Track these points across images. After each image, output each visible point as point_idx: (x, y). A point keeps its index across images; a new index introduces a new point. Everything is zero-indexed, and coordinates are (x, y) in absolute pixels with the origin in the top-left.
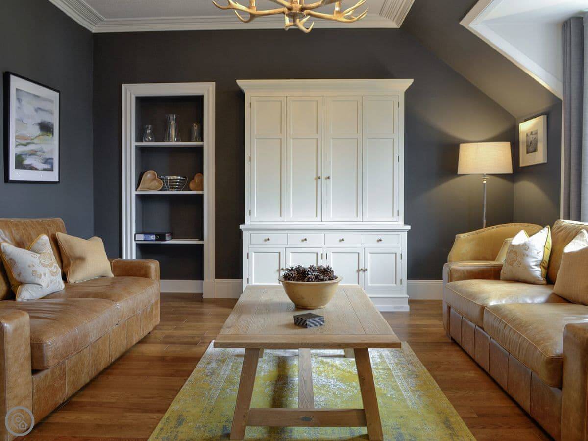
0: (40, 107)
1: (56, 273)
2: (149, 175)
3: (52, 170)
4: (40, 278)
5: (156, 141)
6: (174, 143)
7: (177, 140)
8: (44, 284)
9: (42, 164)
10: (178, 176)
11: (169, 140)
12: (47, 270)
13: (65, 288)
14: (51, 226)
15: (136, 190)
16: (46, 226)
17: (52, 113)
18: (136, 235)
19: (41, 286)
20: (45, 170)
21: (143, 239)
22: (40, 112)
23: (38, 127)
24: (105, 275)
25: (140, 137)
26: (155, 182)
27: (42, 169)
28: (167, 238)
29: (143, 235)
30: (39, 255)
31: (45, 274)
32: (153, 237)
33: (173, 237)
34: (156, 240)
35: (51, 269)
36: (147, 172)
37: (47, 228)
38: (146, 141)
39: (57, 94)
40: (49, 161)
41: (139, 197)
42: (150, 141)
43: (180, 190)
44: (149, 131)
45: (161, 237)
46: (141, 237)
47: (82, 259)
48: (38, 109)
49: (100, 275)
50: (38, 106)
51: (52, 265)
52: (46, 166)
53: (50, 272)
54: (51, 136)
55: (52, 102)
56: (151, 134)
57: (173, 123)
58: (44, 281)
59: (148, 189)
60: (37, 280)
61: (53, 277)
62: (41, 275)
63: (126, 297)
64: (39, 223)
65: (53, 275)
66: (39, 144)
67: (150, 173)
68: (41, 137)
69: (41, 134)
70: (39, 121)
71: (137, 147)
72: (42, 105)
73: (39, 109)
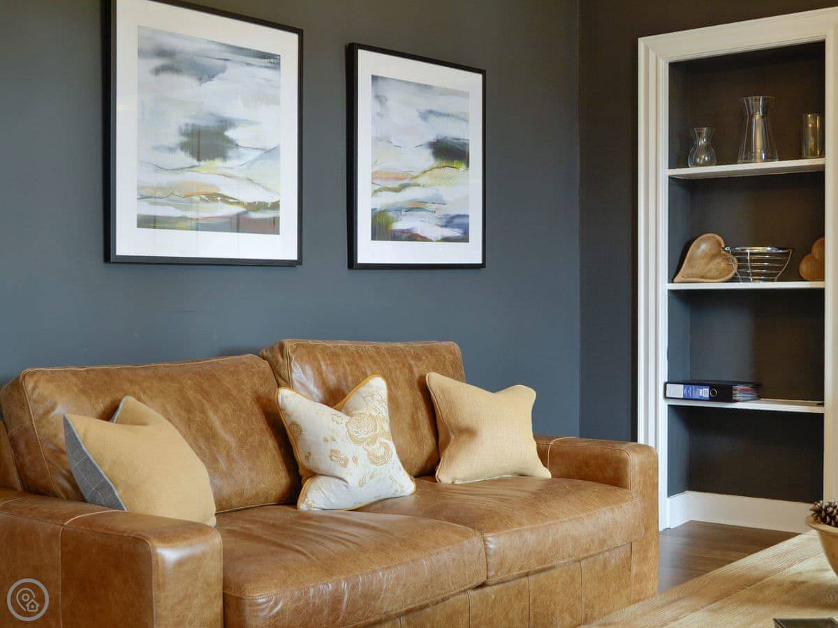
0: (435, 109)
1: (383, 457)
2: (704, 247)
3: (465, 238)
4: (345, 466)
5: (720, 162)
6: (760, 165)
7: (769, 158)
8: (353, 479)
9: (439, 228)
10: (767, 246)
11: (749, 158)
12: (361, 452)
13: (416, 492)
14: (420, 359)
15: (671, 280)
16: (409, 358)
17: (464, 118)
18: (668, 385)
19: (347, 483)
20: (446, 240)
21: (682, 397)
22: (432, 118)
23: (428, 153)
24: (528, 473)
25: (680, 155)
26: (718, 260)
27: (440, 238)
28: (738, 396)
29: (682, 386)
30: (347, 418)
31: (355, 460)
32: (704, 392)
33: (760, 391)
34: (711, 399)
35: (370, 450)
36: (699, 239)
37: (412, 362)
38: (696, 165)
39: (480, 76)
40: (457, 221)
41: (677, 297)
42: (705, 164)
43: (773, 280)
44: (702, 142)
45: (723, 391)
46: (678, 391)
47: (469, 432)
48: (427, 115)
49: (517, 470)
50: (429, 108)
51: (373, 441)
52: (449, 232)
53: (369, 455)
54: (463, 167)
55: (464, 95)
56: (707, 148)
57: (758, 117)
58: (353, 474)
59: (702, 277)
60: (339, 471)
61: (373, 467)
62: (346, 460)
63: (521, 524)
64: (393, 353)
65: (374, 463)
66: (431, 186)
67: (705, 240)
68: (436, 172)
69: (435, 166)
70: (432, 138)
71: (672, 179)
72: (440, 104)
73: (431, 112)
